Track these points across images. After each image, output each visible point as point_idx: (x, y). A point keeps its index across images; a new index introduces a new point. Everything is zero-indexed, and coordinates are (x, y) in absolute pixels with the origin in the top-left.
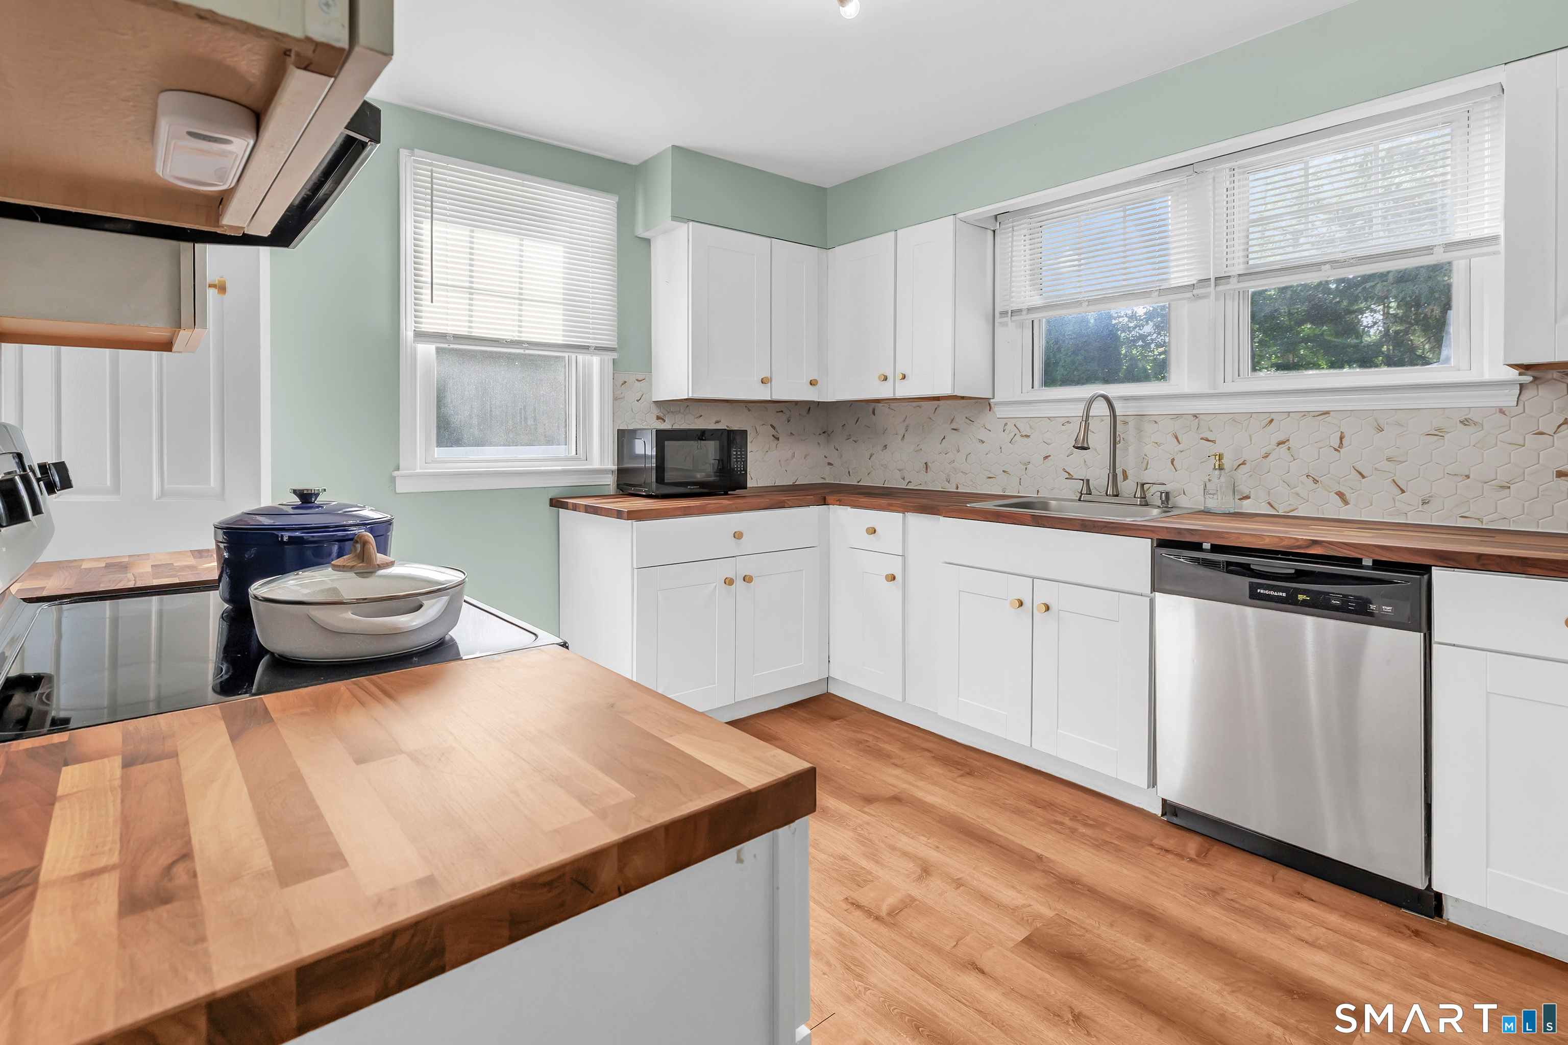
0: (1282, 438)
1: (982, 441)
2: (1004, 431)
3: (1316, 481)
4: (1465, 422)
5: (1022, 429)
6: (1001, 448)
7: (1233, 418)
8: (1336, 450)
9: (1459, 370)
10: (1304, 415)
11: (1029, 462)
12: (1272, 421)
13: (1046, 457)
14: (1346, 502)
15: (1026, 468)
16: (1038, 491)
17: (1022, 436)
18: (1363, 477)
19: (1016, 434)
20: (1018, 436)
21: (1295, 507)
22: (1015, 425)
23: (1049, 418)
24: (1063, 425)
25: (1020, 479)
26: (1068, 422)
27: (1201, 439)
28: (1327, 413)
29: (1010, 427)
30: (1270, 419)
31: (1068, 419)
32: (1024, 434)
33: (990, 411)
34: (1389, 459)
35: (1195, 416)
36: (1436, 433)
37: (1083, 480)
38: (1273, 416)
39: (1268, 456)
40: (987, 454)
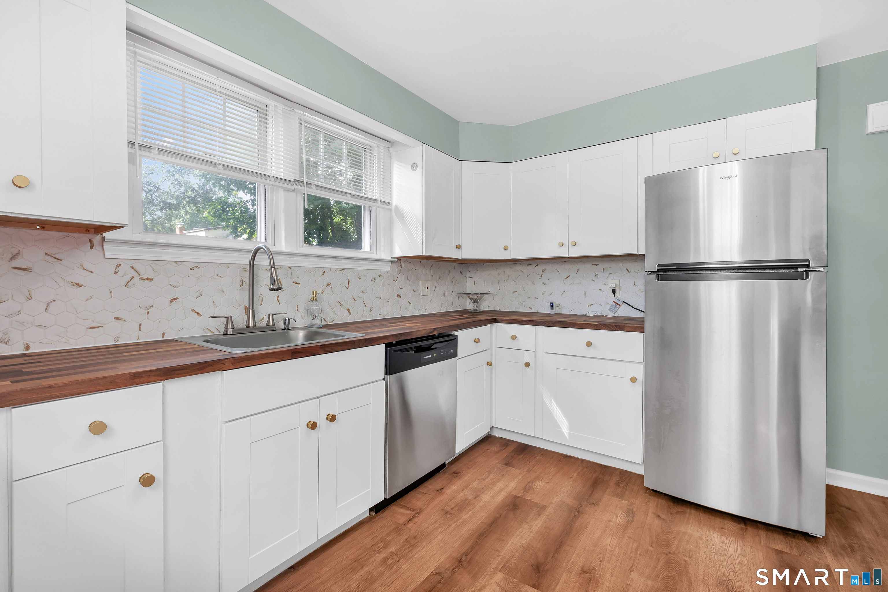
0: (328, 283)
1: (77, 284)
2: (116, 273)
3: (341, 304)
4: (380, 276)
5: (142, 272)
6: (111, 292)
7: (309, 270)
8: (347, 288)
9: (374, 254)
10: (336, 270)
11: (152, 306)
12: (324, 272)
13: (173, 300)
14: (350, 314)
15: (148, 313)
16: (164, 334)
17: (142, 279)
18: (355, 301)
19: (133, 277)
20: (137, 279)
21: (333, 319)
22: (132, 267)
23: (176, 262)
24: (191, 269)
25: (140, 324)
26: (196, 267)
27: (293, 282)
28: (343, 269)
29: (125, 268)
30: (323, 271)
31: (196, 265)
32: (145, 276)
33: (92, 248)
34: (362, 292)
35: (290, 268)
36: (373, 280)
37: (227, 318)
38: (325, 270)
39: (323, 292)
40: (87, 300)
